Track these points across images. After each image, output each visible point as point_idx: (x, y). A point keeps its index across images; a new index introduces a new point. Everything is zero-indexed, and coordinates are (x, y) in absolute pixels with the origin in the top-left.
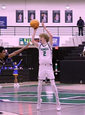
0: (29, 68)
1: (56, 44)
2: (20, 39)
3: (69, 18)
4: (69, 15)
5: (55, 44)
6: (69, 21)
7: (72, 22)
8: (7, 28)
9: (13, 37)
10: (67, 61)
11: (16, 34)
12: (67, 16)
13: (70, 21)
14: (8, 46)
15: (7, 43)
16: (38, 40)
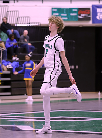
2: (52, 8)
9: (40, 6)
14: (29, 23)
15: (28, 17)
16: (87, 11)
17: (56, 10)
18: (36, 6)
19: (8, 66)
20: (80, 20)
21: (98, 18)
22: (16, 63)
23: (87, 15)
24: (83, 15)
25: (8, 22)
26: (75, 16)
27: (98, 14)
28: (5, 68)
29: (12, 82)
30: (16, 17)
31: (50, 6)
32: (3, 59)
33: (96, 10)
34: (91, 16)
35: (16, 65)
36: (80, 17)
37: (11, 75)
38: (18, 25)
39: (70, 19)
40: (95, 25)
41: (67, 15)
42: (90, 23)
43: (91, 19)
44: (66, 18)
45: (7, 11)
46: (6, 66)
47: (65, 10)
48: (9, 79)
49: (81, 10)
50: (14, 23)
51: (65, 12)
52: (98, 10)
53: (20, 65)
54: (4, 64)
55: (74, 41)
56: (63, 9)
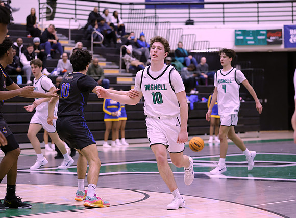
2: (236, 31)
8: (206, 6)
9: (221, 28)
11: (226, 19)
14: (209, 49)
15: (207, 42)
16: (278, 33)
17: (240, 32)
18: (216, 28)
20: (269, 44)
21: (291, 41)
22: (194, 96)
23: (278, 38)
24: (273, 38)
26: (263, 39)
27: (292, 36)
29: (190, 120)
30: (192, 41)
31: (233, 28)
33: (289, 32)
34: (283, 39)
35: (194, 100)
36: (270, 41)
38: (195, 51)
39: (258, 42)
40: (287, 50)
41: (254, 38)
42: (282, 48)
43: (283, 42)
44: (253, 42)
45: (181, 34)
47: (251, 32)
49: (270, 32)
50: (190, 49)
51: (251, 35)
52: (292, 32)
53: (199, 99)
55: (263, 70)
56: (249, 31)
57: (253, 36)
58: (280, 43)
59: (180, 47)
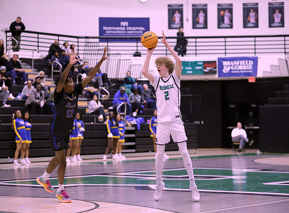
0: (196, 122)
1: (250, 73)
3: (277, 19)
4: (277, 11)
5: (248, 73)
6: (278, 25)
7: (283, 26)
10: (275, 106)
12: (273, 14)
13: (279, 23)
15: (152, 71)
16: (213, 65)
19: (132, 122)
20: (205, 73)
21: (224, 71)
22: (141, 119)
23: (212, 68)
24: (208, 68)
25: (131, 76)
26: (200, 69)
27: (224, 67)
28: (129, 124)
29: (137, 139)
30: (139, 71)
32: (127, 115)
33: (222, 63)
34: (217, 70)
35: (140, 121)
36: (206, 71)
37: (136, 131)
38: (141, 79)
39: (196, 72)
40: (221, 79)
41: (192, 68)
42: (216, 77)
43: (217, 72)
44: (191, 72)
45: (130, 65)
46: (130, 121)
47: (190, 63)
48: (133, 135)
49: (206, 63)
50: (138, 77)
51: (190, 66)
52: (225, 63)
53: (145, 120)
54: (128, 119)
55: (200, 96)
56: (188, 62)
57: (191, 66)
58: (215, 73)
59: (129, 75)
